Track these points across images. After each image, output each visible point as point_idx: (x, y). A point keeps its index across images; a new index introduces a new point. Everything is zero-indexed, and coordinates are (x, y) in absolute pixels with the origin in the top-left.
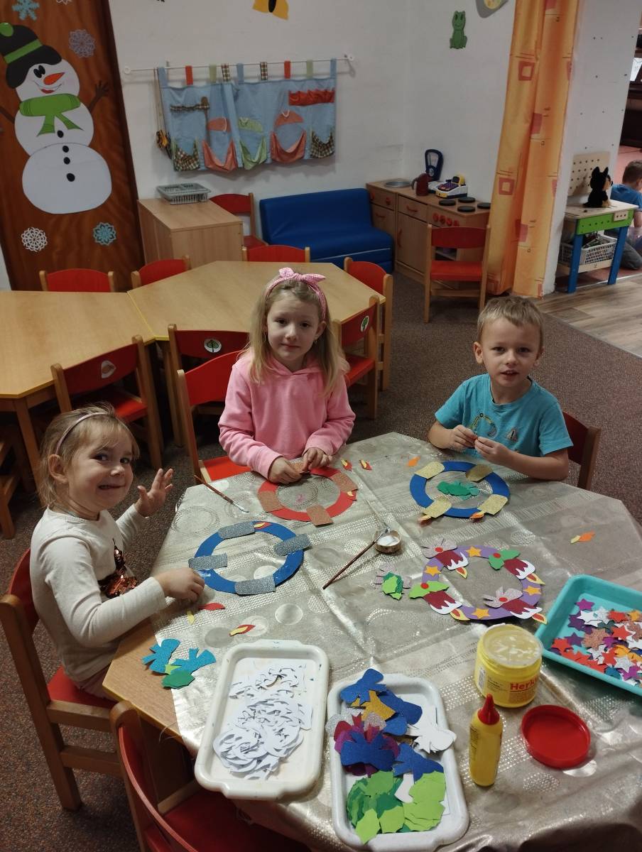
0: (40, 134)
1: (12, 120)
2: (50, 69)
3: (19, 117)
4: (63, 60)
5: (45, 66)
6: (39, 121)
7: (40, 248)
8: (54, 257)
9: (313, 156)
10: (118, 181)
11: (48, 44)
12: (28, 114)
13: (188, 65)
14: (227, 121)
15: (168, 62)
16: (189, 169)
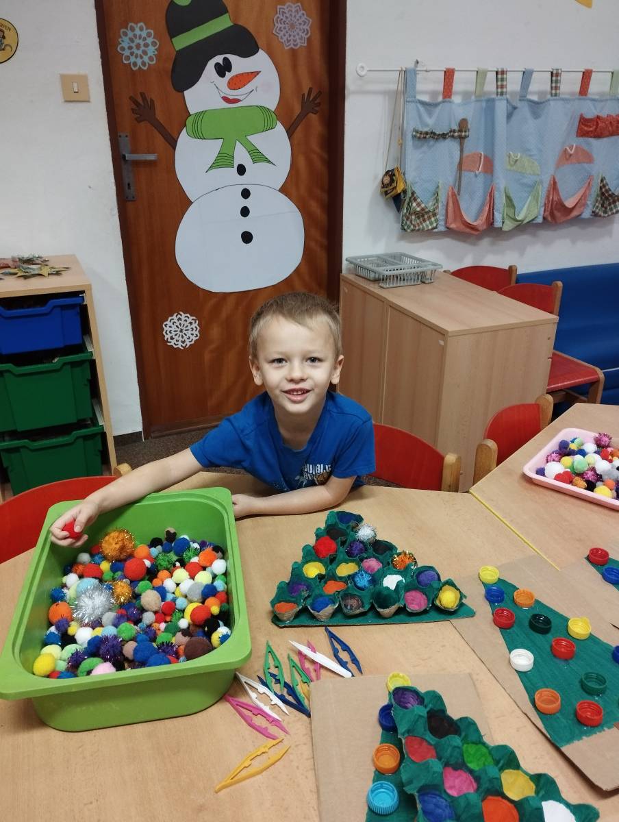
0: (211, 167)
1: (173, 143)
2: (240, 65)
3: (184, 140)
4: (261, 51)
5: (233, 58)
6: (212, 148)
7: (188, 343)
8: (207, 357)
9: (595, 214)
10: (313, 244)
11: (241, 23)
12: (198, 135)
13: (451, 66)
14: (485, 157)
15: (417, 62)
16: (423, 229)
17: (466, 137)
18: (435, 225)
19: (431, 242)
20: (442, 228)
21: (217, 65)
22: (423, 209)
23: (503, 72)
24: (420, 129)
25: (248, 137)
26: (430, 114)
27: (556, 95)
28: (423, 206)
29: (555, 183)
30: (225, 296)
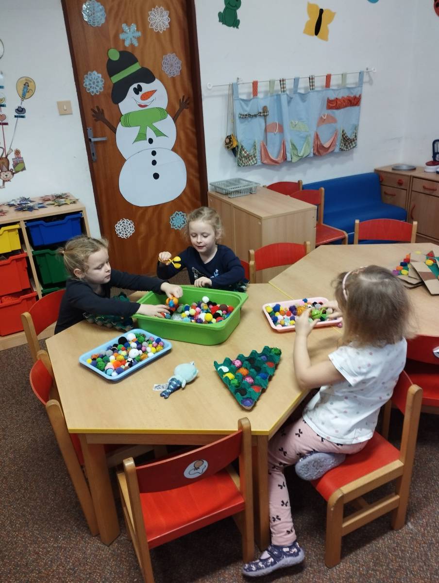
0: (135, 141)
1: (114, 130)
2: (146, 87)
3: (120, 128)
4: (156, 80)
5: (142, 85)
6: (135, 131)
7: (129, 235)
8: (139, 242)
9: (341, 150)
10: (191, 177)
11: (145, 66)
12: (127, 125)
13: (255, 80)
14: (279, 124)
15: (238, 79)
16: (249, 165)
17: (267, 115)
18: (255, 162)
19: (254, 171)
20: (259, 163)
21: (135, 89)
22: (248, 155)
23: (283, 80)
24: (243, 113)
25: (154, 124)
26: (247, 105)
27: (313, 89)
28: (248, 153)
29: (317, 135)
30: (146, 208)
